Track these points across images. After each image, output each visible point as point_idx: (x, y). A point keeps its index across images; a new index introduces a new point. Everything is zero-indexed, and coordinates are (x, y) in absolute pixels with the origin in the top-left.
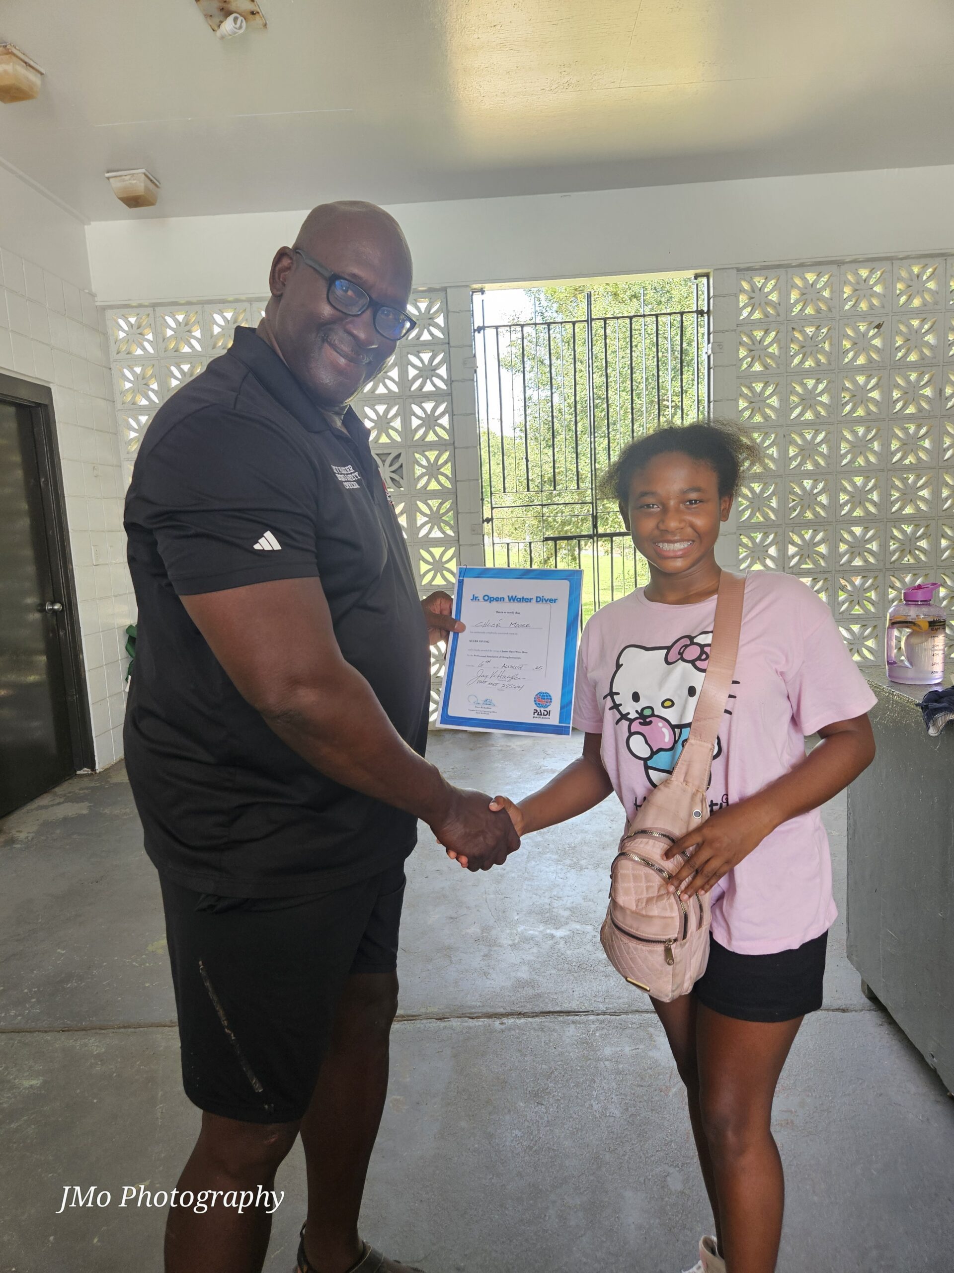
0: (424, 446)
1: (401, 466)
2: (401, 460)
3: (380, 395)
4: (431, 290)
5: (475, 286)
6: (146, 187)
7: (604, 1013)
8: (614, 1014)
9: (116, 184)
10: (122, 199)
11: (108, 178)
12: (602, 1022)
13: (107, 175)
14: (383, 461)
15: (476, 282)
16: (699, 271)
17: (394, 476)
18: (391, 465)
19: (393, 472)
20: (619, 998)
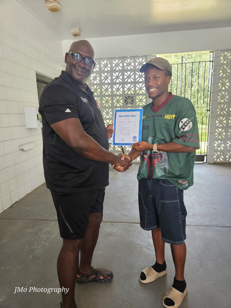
0: (139, 95)
1: (133, 99)
2: (133, 98)
3: (129, 82)
4: (143, 56)
5: (154, 55)
6: (79, 32)
7: (194, 226)
8: (197, 226)
9: (72, 31)
10: (73, 35)
11: (70, 30)
12: (194, 227)
13: (70, 29)
14: (129, 98)
15: (154, 54)
16: (211, 51)
17: (132, 102)
18: (131, 99)
19: (131, 101)
20: (197, 223)
